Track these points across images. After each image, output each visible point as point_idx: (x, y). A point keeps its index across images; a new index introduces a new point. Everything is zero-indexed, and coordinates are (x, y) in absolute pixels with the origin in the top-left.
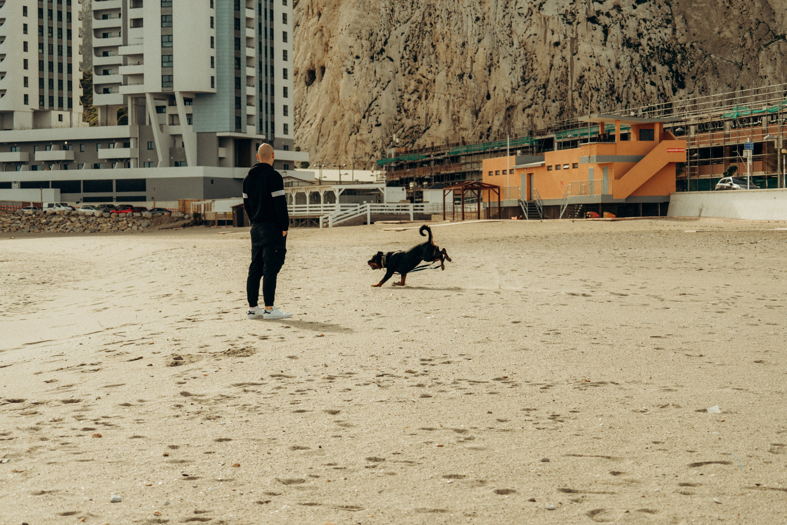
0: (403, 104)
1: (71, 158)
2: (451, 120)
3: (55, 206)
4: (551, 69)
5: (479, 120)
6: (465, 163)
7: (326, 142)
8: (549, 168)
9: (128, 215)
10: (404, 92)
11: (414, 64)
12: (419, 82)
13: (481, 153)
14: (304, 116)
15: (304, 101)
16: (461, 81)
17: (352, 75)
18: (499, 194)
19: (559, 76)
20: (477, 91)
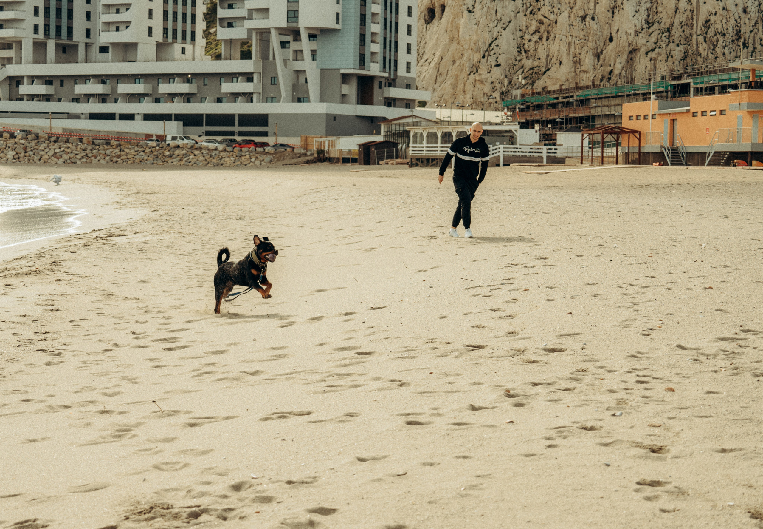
0: (524, 44)
1: (194, 91)
2: (572, 62)
3: (178, 139)
4: (676, 12)
5: (600, 63)
6: (595, 107)
7: (444, 81)
8: (694, 114)
9: (251, 149)
10: (525, 32)
11: (536, 4)
12: (541, 22)
13: (613, 97)
14: (423, 54)
15: (423, 39)
16: (584, 23)
17: (473, 14)
18: (639, 139)
19: (684, 19)
20: (599, 33)
